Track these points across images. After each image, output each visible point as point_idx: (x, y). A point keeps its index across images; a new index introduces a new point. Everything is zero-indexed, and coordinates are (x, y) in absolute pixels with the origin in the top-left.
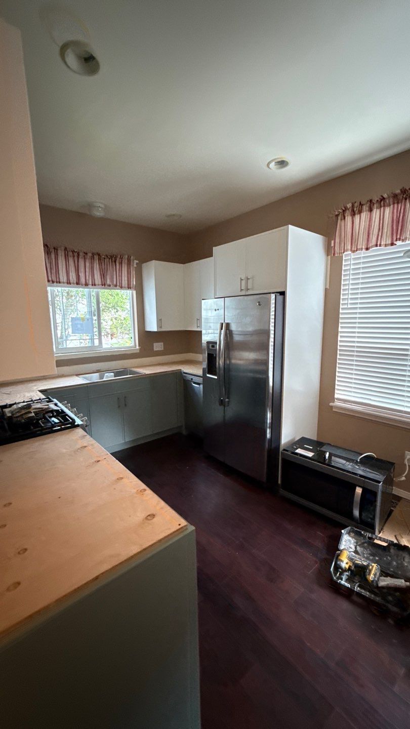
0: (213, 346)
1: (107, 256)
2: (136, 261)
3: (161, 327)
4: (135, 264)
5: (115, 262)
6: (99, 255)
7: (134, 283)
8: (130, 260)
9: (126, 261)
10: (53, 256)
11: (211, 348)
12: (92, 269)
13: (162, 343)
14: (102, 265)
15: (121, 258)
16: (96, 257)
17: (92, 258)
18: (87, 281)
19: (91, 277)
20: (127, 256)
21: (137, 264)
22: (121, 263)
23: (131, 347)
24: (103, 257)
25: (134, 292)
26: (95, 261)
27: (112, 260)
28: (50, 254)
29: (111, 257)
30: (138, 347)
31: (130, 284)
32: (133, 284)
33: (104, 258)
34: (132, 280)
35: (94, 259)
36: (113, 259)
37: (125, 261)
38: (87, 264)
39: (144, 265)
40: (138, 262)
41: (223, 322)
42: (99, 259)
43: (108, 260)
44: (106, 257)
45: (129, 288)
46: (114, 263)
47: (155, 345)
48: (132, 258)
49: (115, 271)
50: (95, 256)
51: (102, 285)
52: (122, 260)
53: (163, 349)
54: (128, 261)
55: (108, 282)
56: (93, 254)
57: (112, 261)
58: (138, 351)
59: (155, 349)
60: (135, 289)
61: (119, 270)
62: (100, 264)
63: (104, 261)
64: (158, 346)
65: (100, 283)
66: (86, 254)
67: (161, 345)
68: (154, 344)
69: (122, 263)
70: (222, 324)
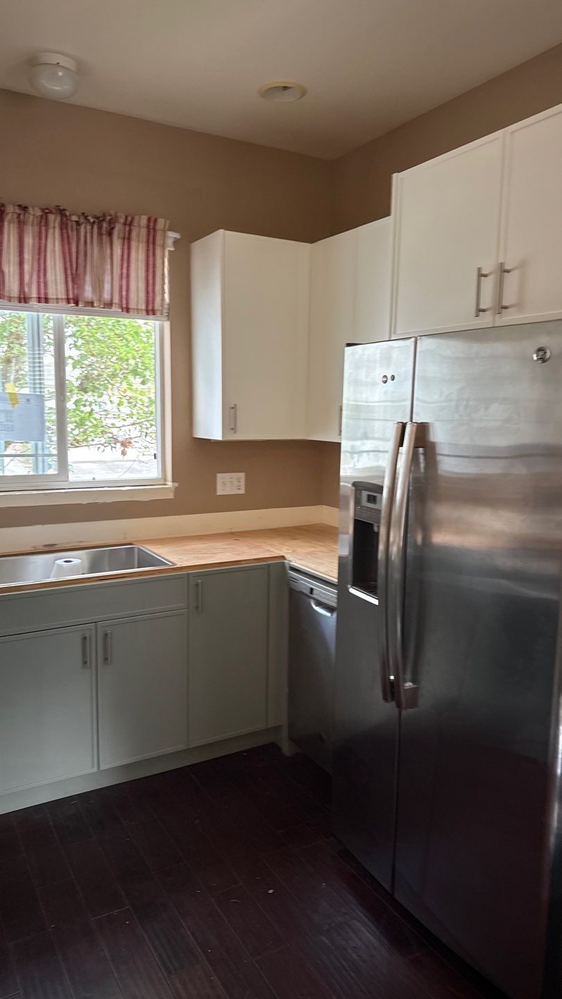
0: (372, 499)
1: (86, 217)
2: (172, 235)
3: (234, 429)
4: (170, 242)
5: (110, 234)
6: (61, 212)
7: (167, 296)
8: (155, 230)
9: (144, 232)
11: (364, 502)
12: (41, 252)
13: (242, 475)
14: (69, 243)
15: (129, 224)
16: (54, 220)
17: (43, 221)
18: (26, 289)
19: (35, 277)
20: (144, 220)
21: (176, 242)
22: (127, 239)
23: (151, 482)
24: (74, 218)
25: (167, 325)
26: (51, 231)
27: (100, 228)
29: (100, 220)
30: (170, 484)
31: (154, 300)
32: (163, 299)
33: (78, 223)
34: (158, 288)
35: (47, 225)
36: (105, 225)
37: (139, 233)
38: (29, 241)
39: (197, 246)
40: (177, 235)
41: (406, 419)
42: (63, 226)
43: (89, 227)
44: (82, 220)
45: (150, 311)
46: (105, 238)
47: (221, 478)
48: (161, 223)
49: (109, 261)
50: (51, 217)
51: (68, 301)
52: (130, 232)
53: (242, 491)
54: (148, 235)
55: (88, 293)
56: (46, 212)
57: (100, 234)
58: (171, 496)
59: (220, 492)
60: (169, 317)
61: (122, 260)
62: (65, 240)
63: (78, 231)
64: (230, 483)
65: (62, 295)
66: (25, 209)
67: (239, 480)
68: (219, 476)
69: (129, 239)
70: (404, 426)
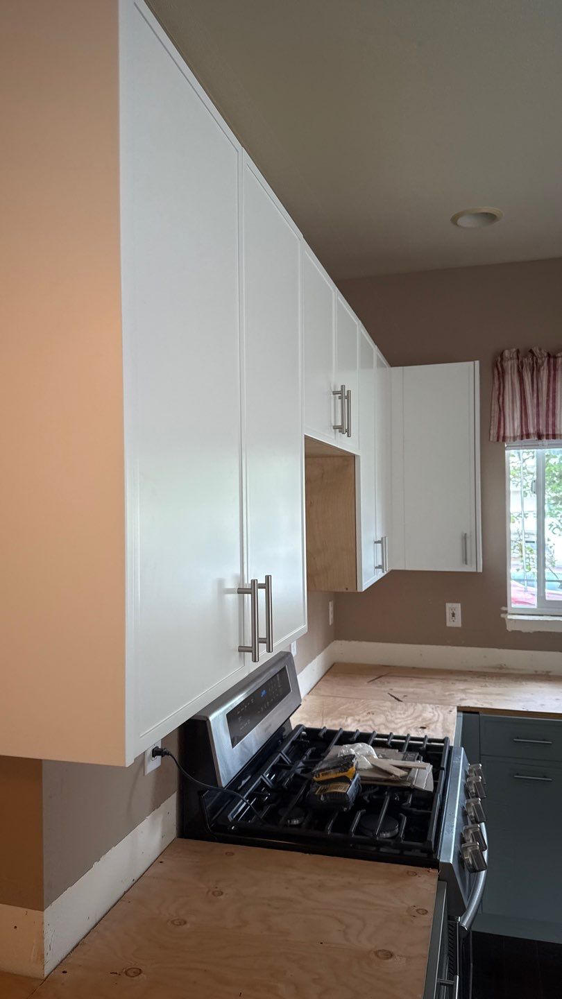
10: (544, 374)
28: (539, 371)
